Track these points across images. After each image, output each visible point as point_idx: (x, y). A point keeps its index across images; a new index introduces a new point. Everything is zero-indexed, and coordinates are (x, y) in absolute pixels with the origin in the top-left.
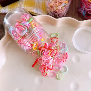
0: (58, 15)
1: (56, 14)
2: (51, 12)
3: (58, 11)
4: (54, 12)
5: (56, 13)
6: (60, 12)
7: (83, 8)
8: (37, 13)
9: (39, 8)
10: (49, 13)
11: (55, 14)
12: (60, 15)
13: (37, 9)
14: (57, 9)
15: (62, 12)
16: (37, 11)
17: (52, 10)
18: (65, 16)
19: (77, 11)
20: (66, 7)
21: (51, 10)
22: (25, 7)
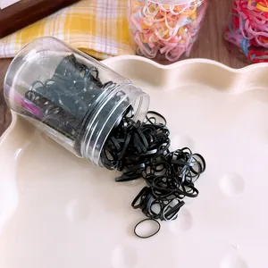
0: (169, 54)
1: (162, 51)
2: (146, 45)
3: (169, 41)
4: (156, 44)
5: (161, 47)
6: (174, 45)
7: (241, 28)
8: (103, 50)
9: (111, 35)
10: (142, 47)
11: (159, 51)
12: (174, 54)
13: (104, 39)
14: (166, 37)
15: (179, 43)
16: (104, 46)
17: (151, 39)
18: (188, 54)
19: (224, 40)
20: (192, 29)
21: (145, 41)
22: (68, 35)
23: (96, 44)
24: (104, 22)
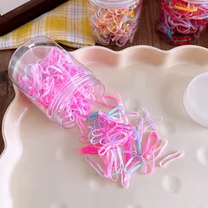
0: (118, 42)
1: (113, 40)
2: (102, 36)
3: (117, 33)
4: (109, 35)
5: (112, 37)
6: (121, 35)
7: (166, 22)
8: (73, 41)
9: (78, 30)
10: (99, 38)
11: (111, 40)
12: (121, 42)
13: (73, 33)
14: (115, 30)
15: (124, 34)
16: (73, 38)
17: (105, 32)
18: (131, 41)
19: (156, 30)
20: (132, 24)
21: (101, 34)
22: (49, 32)
23: (68, 37)
24: (73, 21)
